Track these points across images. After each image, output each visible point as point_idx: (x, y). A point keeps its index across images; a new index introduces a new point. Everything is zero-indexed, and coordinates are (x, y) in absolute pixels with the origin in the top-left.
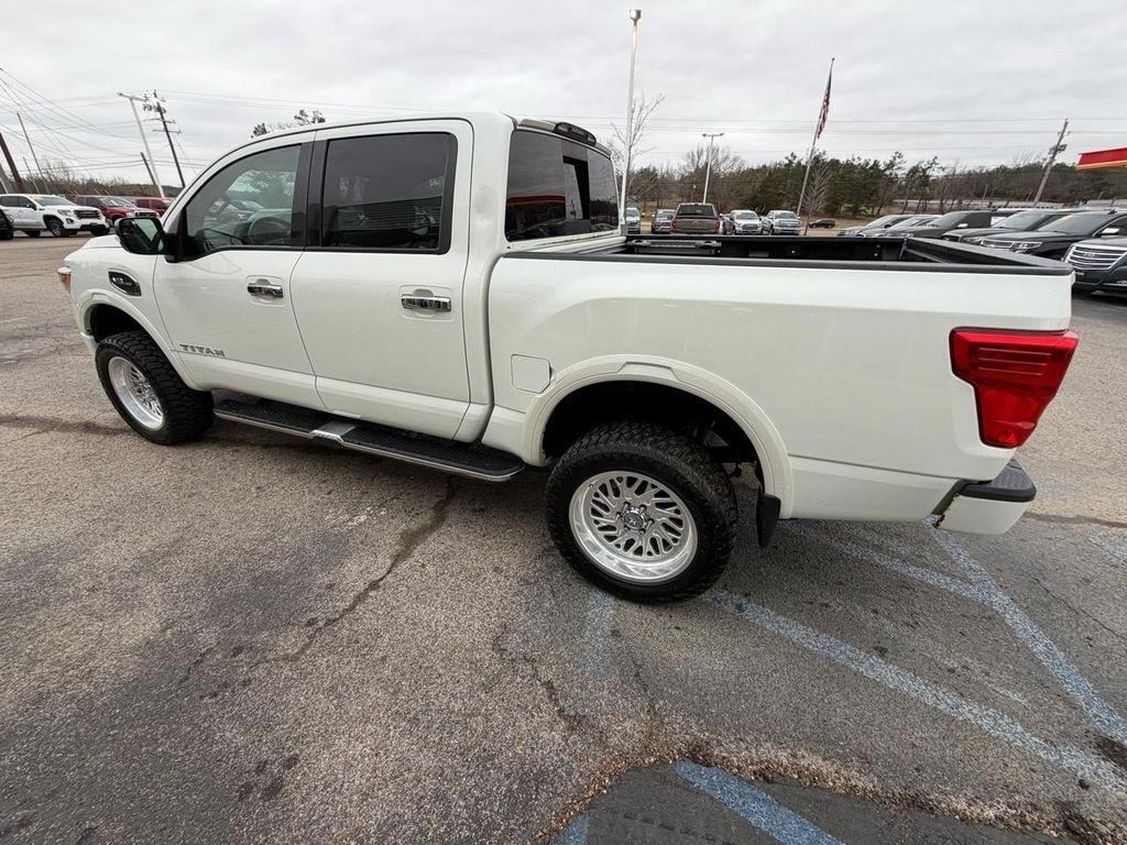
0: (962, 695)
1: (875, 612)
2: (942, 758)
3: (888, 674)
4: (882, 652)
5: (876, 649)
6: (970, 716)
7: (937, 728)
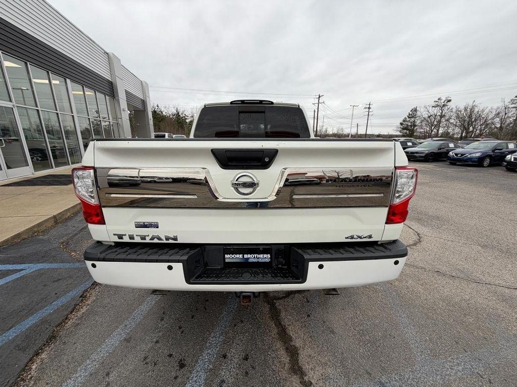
0: (91, 375)
1: (157, 342)
2: (64, 354)
3: (114, 341)
4: (127, 340)
5: (130, 338)
6: (78, 375)
7: (78, 356)
